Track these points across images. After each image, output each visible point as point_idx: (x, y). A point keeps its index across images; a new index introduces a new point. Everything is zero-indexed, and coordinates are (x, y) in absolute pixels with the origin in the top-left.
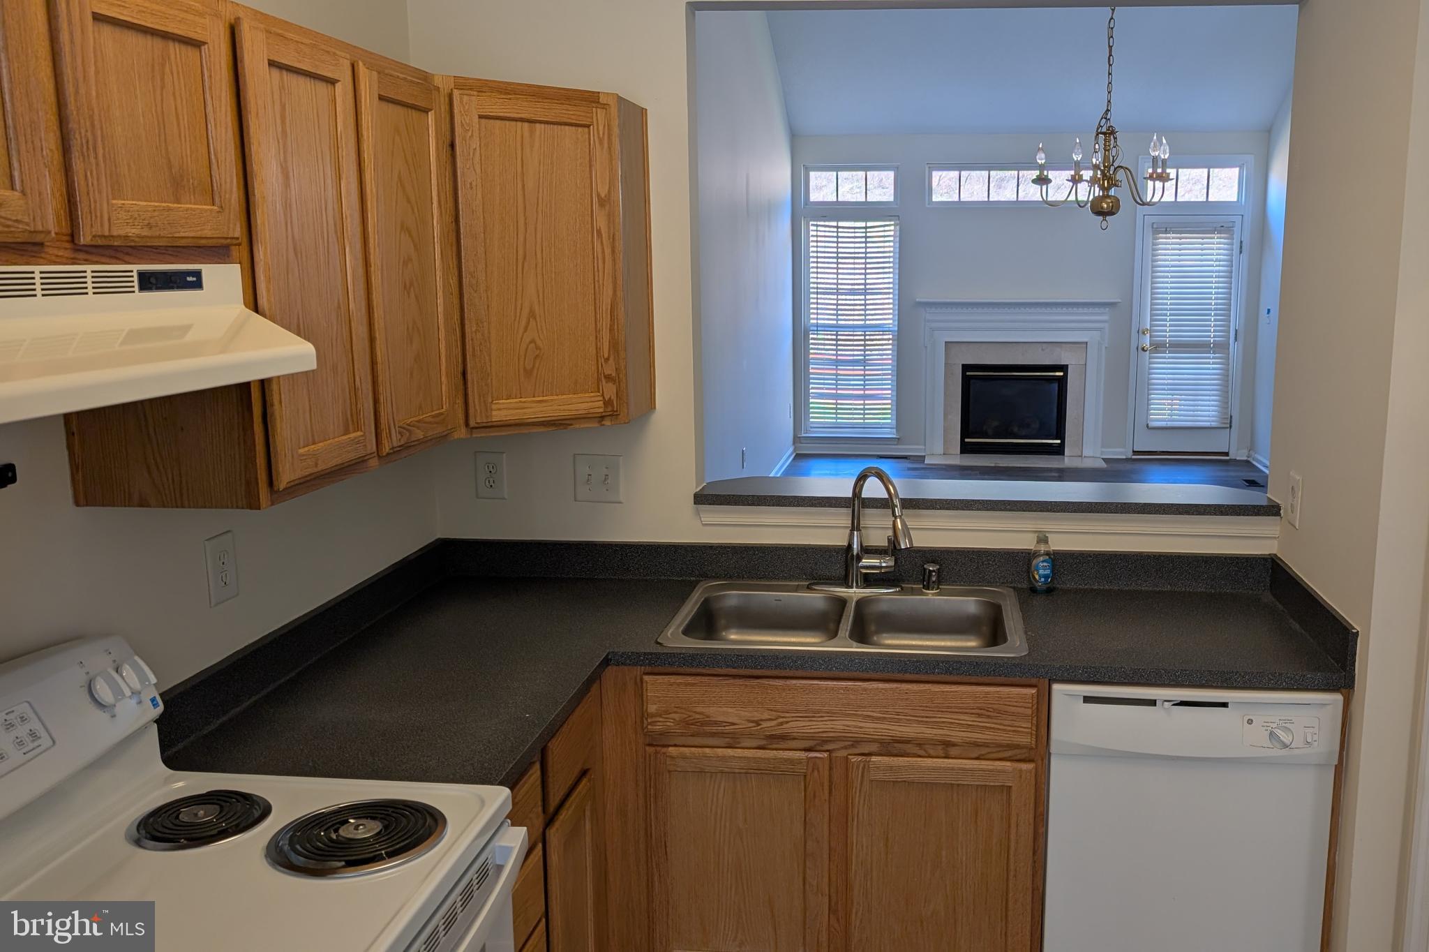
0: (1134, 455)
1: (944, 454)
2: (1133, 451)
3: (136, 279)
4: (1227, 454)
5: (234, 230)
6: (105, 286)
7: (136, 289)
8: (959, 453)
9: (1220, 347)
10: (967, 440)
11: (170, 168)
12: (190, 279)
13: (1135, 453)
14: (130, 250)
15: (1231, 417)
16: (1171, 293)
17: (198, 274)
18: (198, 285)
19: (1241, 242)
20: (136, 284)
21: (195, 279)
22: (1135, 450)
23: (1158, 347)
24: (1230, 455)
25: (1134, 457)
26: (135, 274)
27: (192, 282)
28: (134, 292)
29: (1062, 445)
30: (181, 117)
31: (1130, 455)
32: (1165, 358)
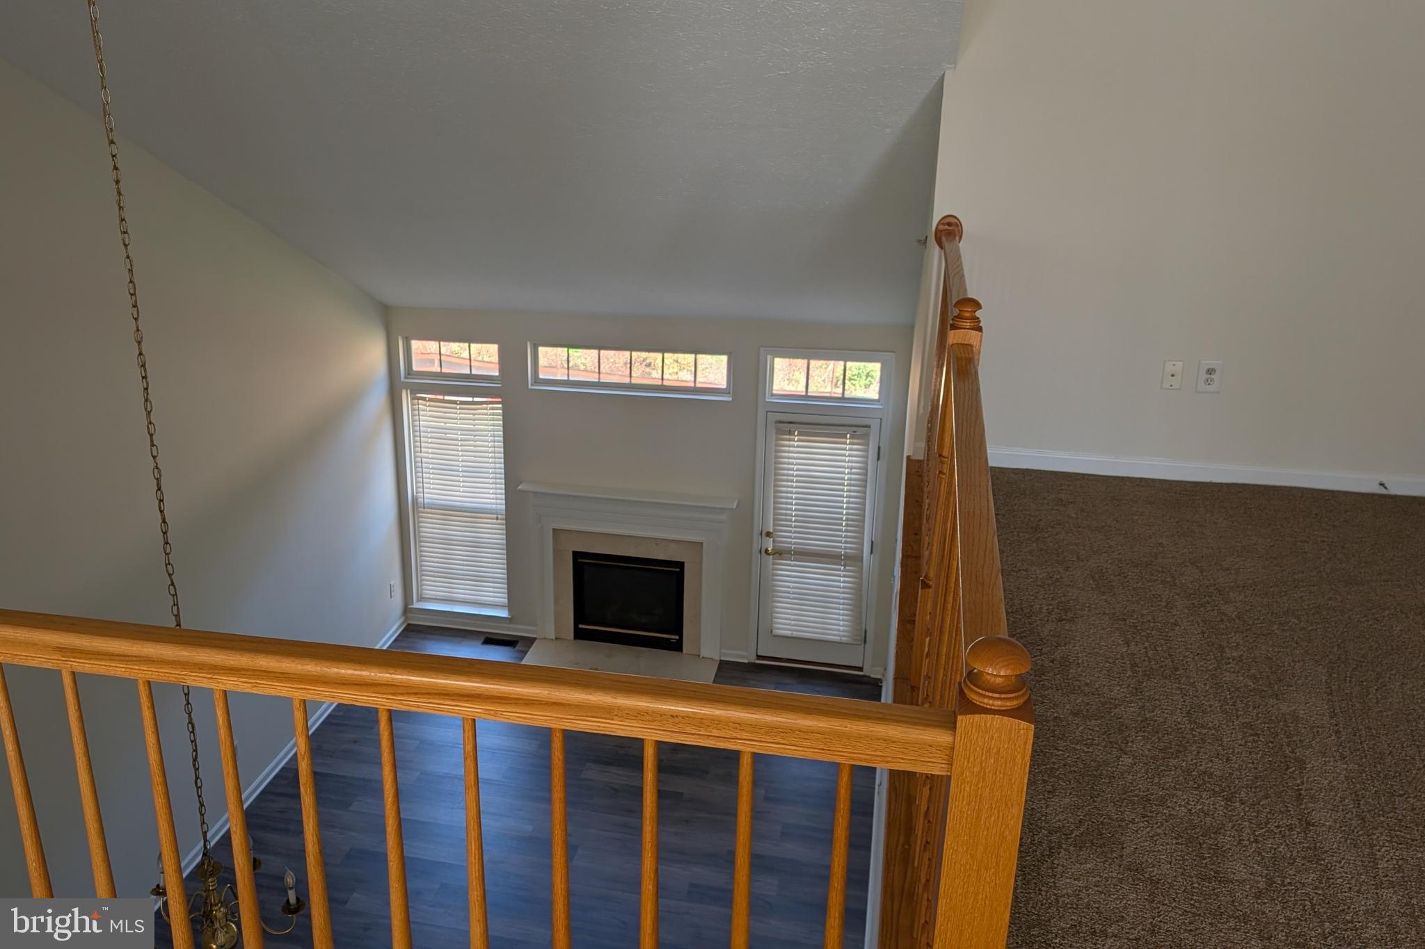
0: (757, 659)
1: (556, 639)
2: (757, 656)
4: (861, 669)
8: (573, 638)
9: (853, 560)
10: (580, 626)
13: (759, 657)
15: (866, 632)
16: (796, 493)
19: (879, 448)
22: (759, 654)
23: (780, 553)
24: (864, 670)
25: (757, 662)
29: (680, 641)
31: (753, 659)
32: (790, 565)
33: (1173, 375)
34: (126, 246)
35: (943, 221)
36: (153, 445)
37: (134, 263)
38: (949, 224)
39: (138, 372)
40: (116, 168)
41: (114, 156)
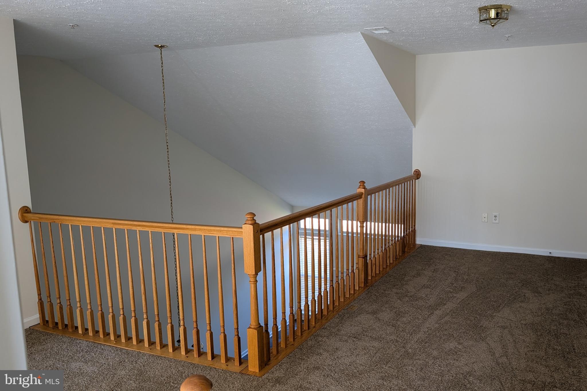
33: (485, 218)
34: (169, 167)
35: (415, 171)
36: (172, 212)
37: (170, 171)
38: (417, 172)
39: (170, 199)
40: (168, 149)
41: (167, 146)
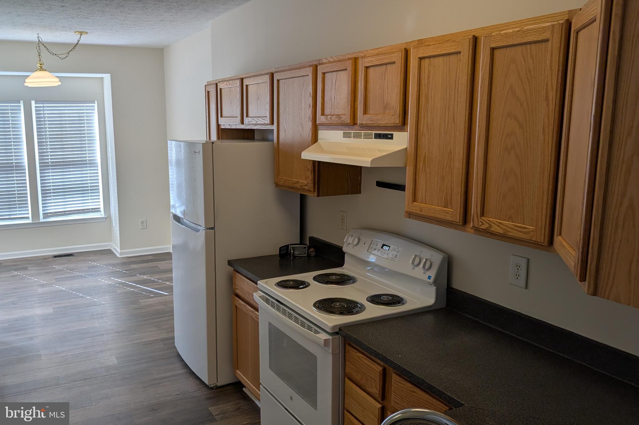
3: (373, 135)
5: (397, 121)
6: (367, 137)
7: (373, 138)
11: (384, 104)
12: (389, 136)
14: (373, 127)
17: (392, 135)
18: (392, 138)
20: (373, 137)
21: (391, 136)
26: (373, 134)
27: (390, 137)
28: (372, 139)
30: (389, 87)
